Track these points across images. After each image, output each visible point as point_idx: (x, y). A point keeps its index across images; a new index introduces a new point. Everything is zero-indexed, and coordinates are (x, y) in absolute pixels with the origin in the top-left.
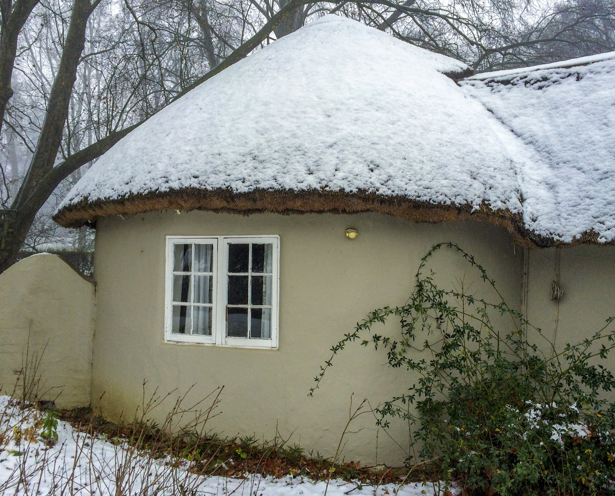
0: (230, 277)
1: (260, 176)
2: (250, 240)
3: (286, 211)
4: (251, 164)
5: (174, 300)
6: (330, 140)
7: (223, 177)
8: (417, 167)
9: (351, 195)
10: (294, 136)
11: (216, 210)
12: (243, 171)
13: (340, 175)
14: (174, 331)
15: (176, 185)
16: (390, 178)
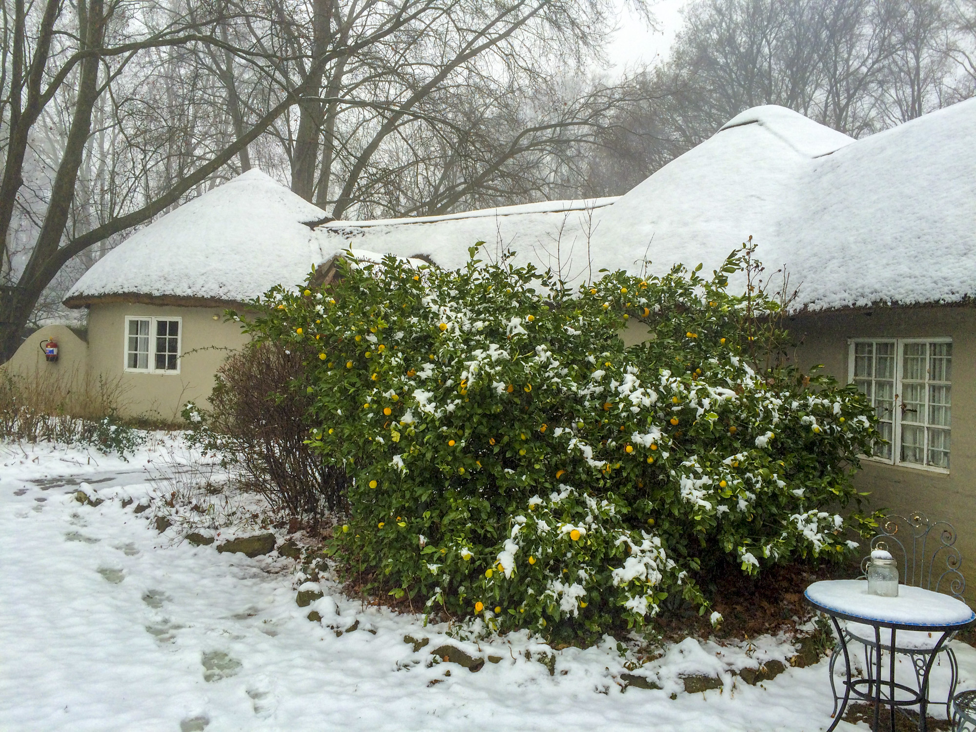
0: (158, 339)
1: (166, 288)
2: (168, 319)
3: (179, 306)
4: (163, 281)
5: (130, 350)
6: (203, 271)
7: (149, 287)
8: (245, 286)
9: (207, 299)
10: (187, 268)
11: (147, 304)
12: (158, 285)
13: (203, 289)
14: (129, 366)
15: (126, 290)
16: (229, 291)
